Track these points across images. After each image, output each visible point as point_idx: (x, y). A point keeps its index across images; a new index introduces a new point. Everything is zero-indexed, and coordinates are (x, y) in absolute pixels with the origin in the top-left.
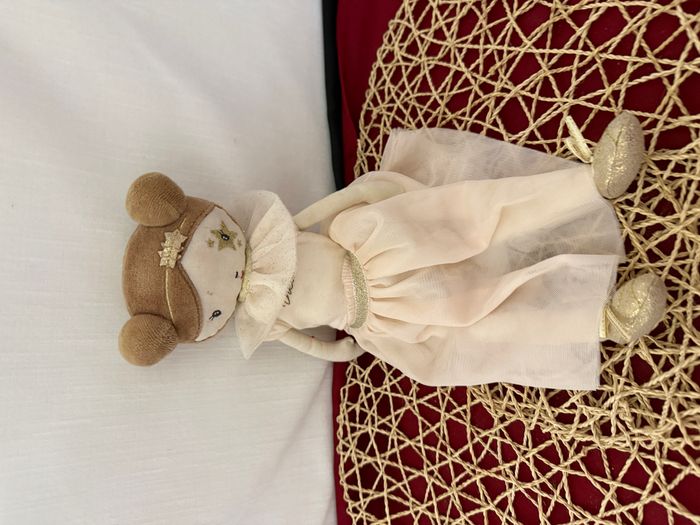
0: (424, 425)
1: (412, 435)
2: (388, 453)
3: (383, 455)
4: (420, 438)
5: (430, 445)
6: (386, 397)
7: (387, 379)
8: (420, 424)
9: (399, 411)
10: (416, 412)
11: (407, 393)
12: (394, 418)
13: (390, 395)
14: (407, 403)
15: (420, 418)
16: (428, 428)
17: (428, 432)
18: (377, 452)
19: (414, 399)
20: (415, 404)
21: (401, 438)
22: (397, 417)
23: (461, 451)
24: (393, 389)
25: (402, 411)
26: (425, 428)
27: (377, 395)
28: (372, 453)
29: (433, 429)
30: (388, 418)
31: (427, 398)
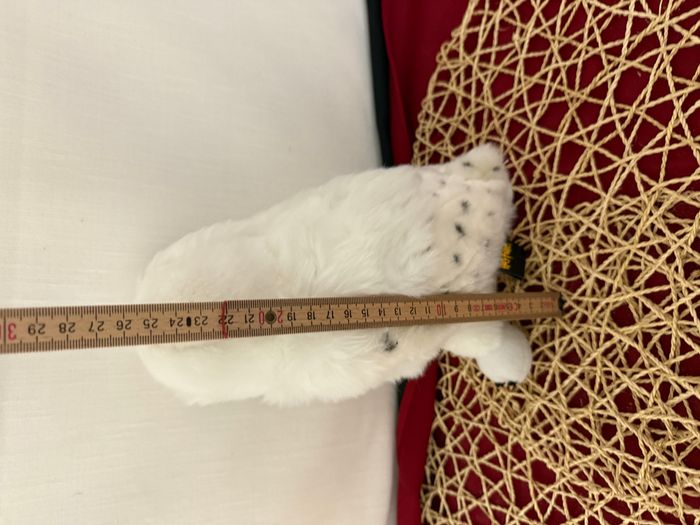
0: (487, 484)
1: (478, 495)
2: (459, 514)
3: (454, 516)
4: (485, 497)
5: (496, 504)
6: (450, 459)
7: (448, 441)
8: (484, 484)
9: (463, 472)
10: (478, 472)
11: (467, 453)
12: (460, 477)
13: (454, 456)
14: (469, 463)
15: (483, 478)
16: (491, 487)
17: (491, 491)
18: (448, 513)
19: (475, 458)
20: (476, 462)
21: (468, 498)
22: (462, 477)
23: (526, 509)
24: (456, 450)
25: (466, 471)
26: (489, 487)
27: (442, 456)
28: (445, 515)
29: (496, 488)
30: (454, 478)
31: (487, 457)
